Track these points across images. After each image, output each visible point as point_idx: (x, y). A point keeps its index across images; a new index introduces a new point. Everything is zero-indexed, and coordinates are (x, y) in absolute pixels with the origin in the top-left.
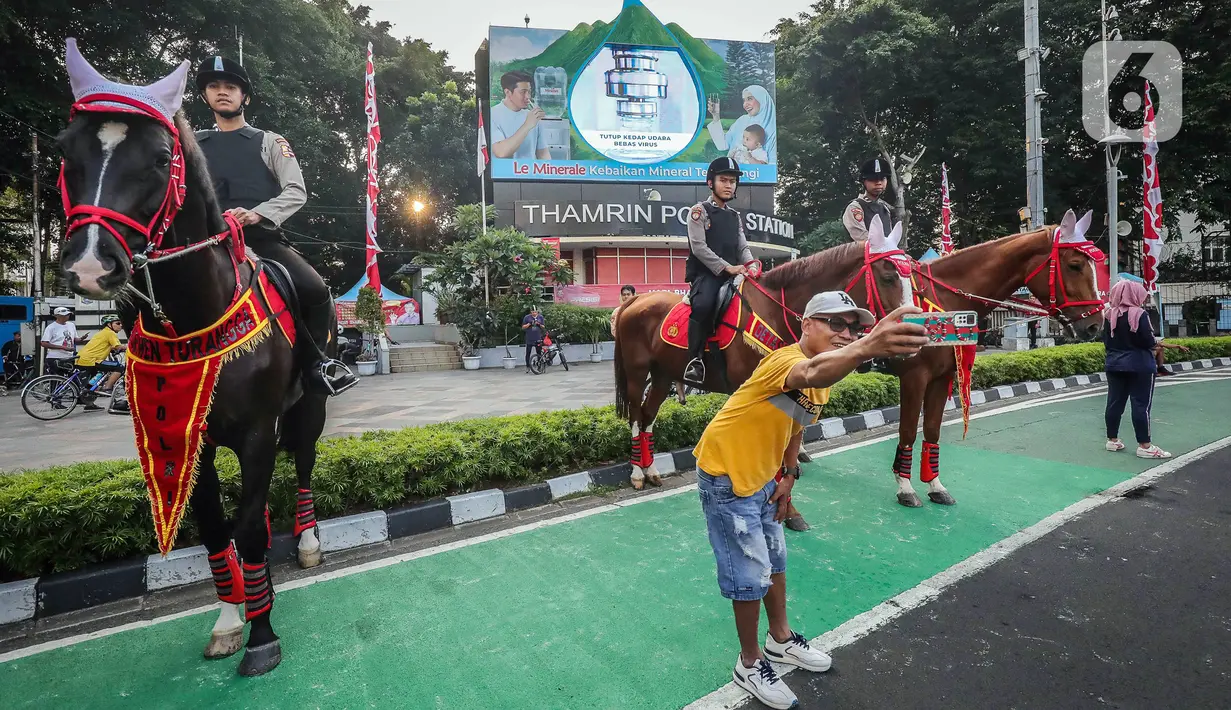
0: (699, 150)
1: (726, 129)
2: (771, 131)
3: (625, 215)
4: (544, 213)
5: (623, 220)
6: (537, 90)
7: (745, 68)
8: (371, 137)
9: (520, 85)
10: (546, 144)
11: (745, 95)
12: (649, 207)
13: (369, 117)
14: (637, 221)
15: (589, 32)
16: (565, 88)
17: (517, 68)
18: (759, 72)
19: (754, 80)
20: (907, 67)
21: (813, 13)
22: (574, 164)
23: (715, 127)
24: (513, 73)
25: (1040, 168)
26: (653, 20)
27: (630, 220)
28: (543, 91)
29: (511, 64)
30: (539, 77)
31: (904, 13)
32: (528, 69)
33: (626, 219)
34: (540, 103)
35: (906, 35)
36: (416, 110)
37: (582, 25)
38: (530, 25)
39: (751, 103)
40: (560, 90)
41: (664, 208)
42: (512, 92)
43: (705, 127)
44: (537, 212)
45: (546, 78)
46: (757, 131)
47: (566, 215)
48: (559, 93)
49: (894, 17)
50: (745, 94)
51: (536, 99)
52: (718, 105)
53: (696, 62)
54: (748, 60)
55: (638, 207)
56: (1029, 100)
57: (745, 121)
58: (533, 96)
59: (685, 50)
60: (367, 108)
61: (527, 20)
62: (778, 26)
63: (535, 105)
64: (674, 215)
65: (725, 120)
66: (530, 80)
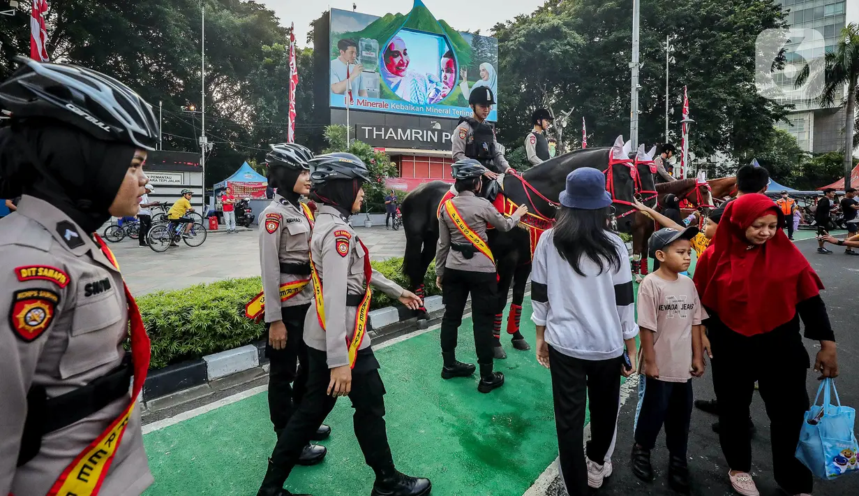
0: (455, 98)
1: (471, 87)
2: (495, 90)
3: (422, 137)
4: (375, 133)
5: (421, 140)
7: (482, 52)
8: (292, 81)
9: (350, 49)
10: (365, 88)
11: (481, 68)
12: (436, 132)
13: (291, 69)
14: (429, 140)
15: (393, 19)
16: (377, 53)
17: (348, 37)
18: (489, 55)
20: (567, 61)
21: (514, 21)
22: (381, 101)
23: (464, 85)
24: (346, 40)
25: (637, 126)
26: (431, 16)
27: (425, 140)
28: (364, 53)
29: (344, 34)
31: (567, 30)
34: (362, 61)
35: (569, 44)
36: (268, 55)
37: (389, 15)
38: (356, 11)
39: (484, 72)
40: (374, 53)
41: (444, 134)
42: (345, 52)
43: (458, 85)
44: (371, 132)
45: (366, 45)
47: (388, 135)
48: (374, 56)
49: (563, 32)
50: (481, 67)
51: (359, 58)
52: (466, 72)
53: (455, 45)
54: (483, 47)
55: (430, 133)
56: (633, 89)
57: (481, 83)
58: (358, 56)
59: (448, 37)
60: (291, 63)
61: (355, 7)
62: (495, 26)
63: (359, 62)
64: (449, 138)
65: (469, 82)
66: (356, 45)
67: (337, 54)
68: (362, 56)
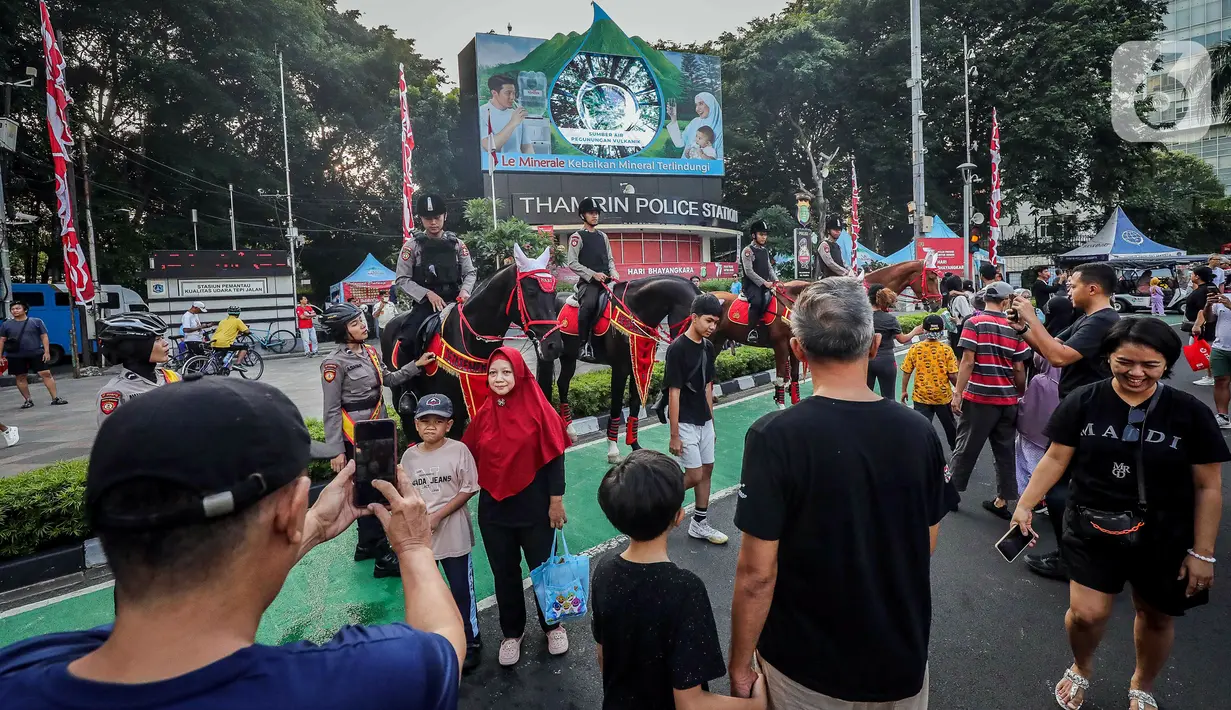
0: (660, 146)
1: (682, 129)
2: (719, 131)
4: (539, 205)
7: (697, 78)
8: (406, 145)
9: (505, 87)
10: (529, 141)
11: (697, 101)
12: (627, 199)
13: (404, 129)
14: (616, 211)
15: (565, 40)
16: (545, 90)
17: (502, 72)
18: (708, 81)
19: (704, 88)
20: (825, 83)
21: (749, 28)
22: (554, 158)
23: (673, 127)
24: (500, 76)
25: (922, 172)
26: (619, 33)
27: (611, 210)
29: (496, 68)
30: (522, 80)
31: (822, 37)
32: (512, 72)
33: (608, 209)
34: (523, 103)
35: (824, 57)
37: (559, 35)
38: (512, 33)
39: (702, 107)
40: (540, 92)
41: (638, 200)
42: (499, 93)
43: (664, 127)
44: (533, 204)
45: (528, 81)
46: (706, 130)
47: (558, 206)
48: (540, 95)
49: (815, 39)
50: (698, 98)
51: (519, 100)
52: (675, 109)
53: (656, 71)
54: (699, 70)
55: (617, 199)
56: (914, 119)
57: (697, 123)
59: (647, 61)
60: (402, 120)
61: (510, 28)
62: (721, 38)
63: (519, 105)
64: (646, 206)
65: (681, 122)
66: (513, 82)
67: (489, 97)
68: (524, 97)
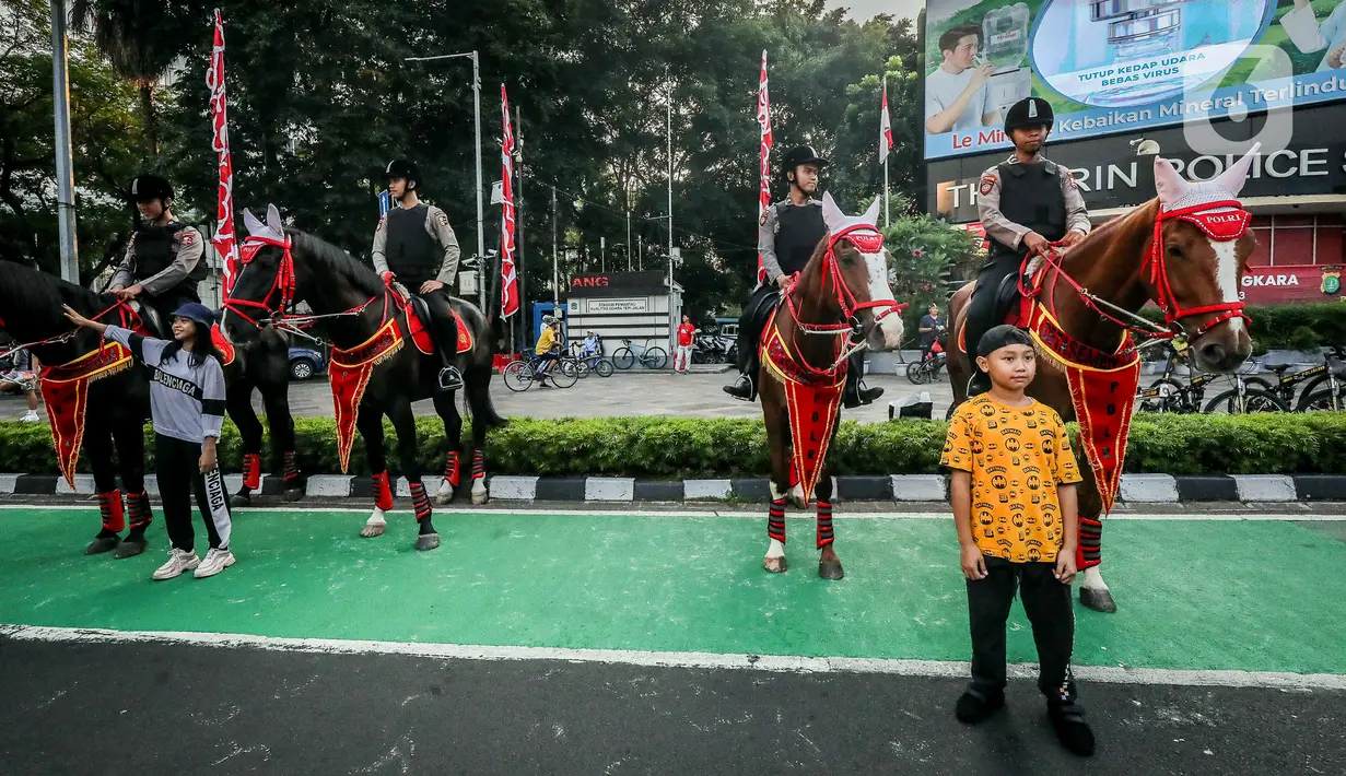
1: (1323, 15)
3: (1090, 181)
6: (986, 41)
8: (764, 144)
9: (964, 41)
10: (996, 106)
12: (1134, 166)
14: (1111, 186)
16: (1025, 28)
17: (960, 22)
24: (957, 29)
27: (1099, 187)
28: (995, 40)
29: (952, 20)
30: (989, 23)
32: (975, 17)
33: (1093, 186)
34: (989, 56)
36: (856, 98)
40: (1018, 32)
42: (954, 51)
43: (1276, 22)
44: (964, 194)
45: (999, 23)
48: (1018, 36)
51: (984, 52)
55: (1113, 168)
58: (980, 50)
60: (760, 116)
63: (983, 61)
65: (1320, 3)
66: (978, 31)
67: (938, 61)
68: (990, 47)
